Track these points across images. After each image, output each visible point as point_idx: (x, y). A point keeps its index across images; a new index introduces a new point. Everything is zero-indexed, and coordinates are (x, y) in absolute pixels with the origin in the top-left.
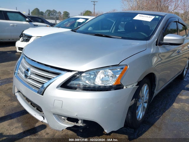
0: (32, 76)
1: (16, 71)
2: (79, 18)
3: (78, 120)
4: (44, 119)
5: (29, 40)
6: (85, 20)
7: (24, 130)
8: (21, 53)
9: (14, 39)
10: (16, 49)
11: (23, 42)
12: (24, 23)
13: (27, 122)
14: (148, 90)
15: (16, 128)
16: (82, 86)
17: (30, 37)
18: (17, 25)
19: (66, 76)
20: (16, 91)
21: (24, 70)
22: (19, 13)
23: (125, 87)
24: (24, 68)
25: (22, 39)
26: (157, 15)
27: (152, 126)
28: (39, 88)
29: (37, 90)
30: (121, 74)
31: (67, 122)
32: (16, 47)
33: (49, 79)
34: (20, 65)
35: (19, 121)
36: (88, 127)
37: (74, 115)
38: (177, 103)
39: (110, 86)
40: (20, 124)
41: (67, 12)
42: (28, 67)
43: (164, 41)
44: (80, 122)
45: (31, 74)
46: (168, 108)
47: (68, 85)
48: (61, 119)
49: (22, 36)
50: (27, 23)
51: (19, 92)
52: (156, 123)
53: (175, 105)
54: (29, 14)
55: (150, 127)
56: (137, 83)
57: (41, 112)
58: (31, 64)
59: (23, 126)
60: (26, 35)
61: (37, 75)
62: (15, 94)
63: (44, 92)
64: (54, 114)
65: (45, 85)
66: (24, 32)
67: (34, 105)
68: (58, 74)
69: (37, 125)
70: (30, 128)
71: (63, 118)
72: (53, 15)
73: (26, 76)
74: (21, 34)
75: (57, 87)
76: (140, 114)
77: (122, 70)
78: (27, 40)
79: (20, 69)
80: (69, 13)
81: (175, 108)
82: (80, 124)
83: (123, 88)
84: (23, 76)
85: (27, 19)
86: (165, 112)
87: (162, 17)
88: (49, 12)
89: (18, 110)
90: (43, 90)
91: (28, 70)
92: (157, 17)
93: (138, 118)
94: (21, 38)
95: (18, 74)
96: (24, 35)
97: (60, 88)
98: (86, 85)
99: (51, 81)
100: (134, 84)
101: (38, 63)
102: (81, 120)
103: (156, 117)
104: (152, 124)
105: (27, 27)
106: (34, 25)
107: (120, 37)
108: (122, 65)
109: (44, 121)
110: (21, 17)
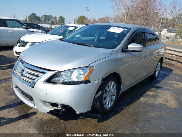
0: (26, 74)
1: (14, 72)
2: (70, 26)
3: (58, 105)
4: (34, 105)
5: (26, 45)
6: (75, 28)
7: (20, 115)
8: (18, 56)
9: (12, 44)
10: (14, 53)
11: (20, 47)
12: (21, 29)
13: (22, 110)
14: (115, 86)
15: (14, 114)
16: (61, 82)
17: (26, 43)
18: (15, 32)
19: (49, 74)
20: (14, 86)
21: (20, 70)
22: (17, 20)
23: (92, 82)
24: (21, 69)
25: (19, 45)
26: (127, 28)
27: (118, 113)
28: (31, 83)
29: (30, 84)
30: (89, 73)
31: (51, 107)
32: (14, 52)
33: (38, 76)
34: (18, 67)
35: (15, 110)
36: (66, 112)
37: (54, 101)
38: (144, 97)
39: (81, 81)
40: (17, 112)
41: (63, 17)
42: (23, 68)
43: (129, 49)
44: (59, 106)
45: (25, 73)
46: (135, 101)
47: (52, 81)
48: (46, 105)
49: (19, 42)
50: (24, 30)
51: (17, 87)
52: (122, 111)
53: (142, 99)
54: (26, 20)
55: (117, 114)
56: (102, 80)
57: (32, 101)
58: (26, 66)
59: (19, 113)
60: (22, 42)
61: (30, 74)
62: (13, 89)
63: (34, 86)
64: (41, 101)
65: (35, 81)
66: (21, 39)
67: (27, 97)
68: (44, 73)
69: (30, 112)
70: (24, 114)
71: (48, 104)
72: (49, 19)
73: (22, 75)
74: (18, 40)
75: (43, 82)
76: (108, 104)
77: (90, 70)
78: (24, 46)
79: (17, 70)
80: (64, 18)
81: (141, 101)
82: (59, 108)
83: (91, 82)
84: (20, 74)
85: (24, 26)
86: (131, 104)
87: (130, 29)
88: (45, 17)
89: (15, 102)
90: (33, 84)
91: (23, 70)
92: (126, 29)
93: (106, 106)
94: (19, 43)
95: (16, 73)
96: (21, 41)
97: (45, 82)
98: (64, 81)
99: (39, 78)
100: (99, 80)
101: (31, 65)
102: (60, 104)
103: (123, 108)
104: (119, 112)
105: (24, 34)
106: (30, 31)
107: (95, 45)
108: (90, 67)
109: (34, 107)
110: (18, 24)
